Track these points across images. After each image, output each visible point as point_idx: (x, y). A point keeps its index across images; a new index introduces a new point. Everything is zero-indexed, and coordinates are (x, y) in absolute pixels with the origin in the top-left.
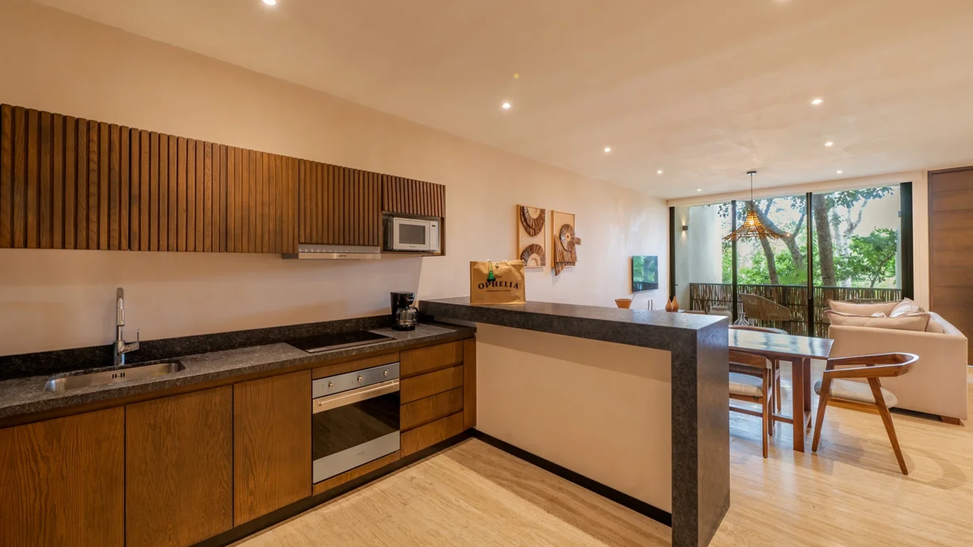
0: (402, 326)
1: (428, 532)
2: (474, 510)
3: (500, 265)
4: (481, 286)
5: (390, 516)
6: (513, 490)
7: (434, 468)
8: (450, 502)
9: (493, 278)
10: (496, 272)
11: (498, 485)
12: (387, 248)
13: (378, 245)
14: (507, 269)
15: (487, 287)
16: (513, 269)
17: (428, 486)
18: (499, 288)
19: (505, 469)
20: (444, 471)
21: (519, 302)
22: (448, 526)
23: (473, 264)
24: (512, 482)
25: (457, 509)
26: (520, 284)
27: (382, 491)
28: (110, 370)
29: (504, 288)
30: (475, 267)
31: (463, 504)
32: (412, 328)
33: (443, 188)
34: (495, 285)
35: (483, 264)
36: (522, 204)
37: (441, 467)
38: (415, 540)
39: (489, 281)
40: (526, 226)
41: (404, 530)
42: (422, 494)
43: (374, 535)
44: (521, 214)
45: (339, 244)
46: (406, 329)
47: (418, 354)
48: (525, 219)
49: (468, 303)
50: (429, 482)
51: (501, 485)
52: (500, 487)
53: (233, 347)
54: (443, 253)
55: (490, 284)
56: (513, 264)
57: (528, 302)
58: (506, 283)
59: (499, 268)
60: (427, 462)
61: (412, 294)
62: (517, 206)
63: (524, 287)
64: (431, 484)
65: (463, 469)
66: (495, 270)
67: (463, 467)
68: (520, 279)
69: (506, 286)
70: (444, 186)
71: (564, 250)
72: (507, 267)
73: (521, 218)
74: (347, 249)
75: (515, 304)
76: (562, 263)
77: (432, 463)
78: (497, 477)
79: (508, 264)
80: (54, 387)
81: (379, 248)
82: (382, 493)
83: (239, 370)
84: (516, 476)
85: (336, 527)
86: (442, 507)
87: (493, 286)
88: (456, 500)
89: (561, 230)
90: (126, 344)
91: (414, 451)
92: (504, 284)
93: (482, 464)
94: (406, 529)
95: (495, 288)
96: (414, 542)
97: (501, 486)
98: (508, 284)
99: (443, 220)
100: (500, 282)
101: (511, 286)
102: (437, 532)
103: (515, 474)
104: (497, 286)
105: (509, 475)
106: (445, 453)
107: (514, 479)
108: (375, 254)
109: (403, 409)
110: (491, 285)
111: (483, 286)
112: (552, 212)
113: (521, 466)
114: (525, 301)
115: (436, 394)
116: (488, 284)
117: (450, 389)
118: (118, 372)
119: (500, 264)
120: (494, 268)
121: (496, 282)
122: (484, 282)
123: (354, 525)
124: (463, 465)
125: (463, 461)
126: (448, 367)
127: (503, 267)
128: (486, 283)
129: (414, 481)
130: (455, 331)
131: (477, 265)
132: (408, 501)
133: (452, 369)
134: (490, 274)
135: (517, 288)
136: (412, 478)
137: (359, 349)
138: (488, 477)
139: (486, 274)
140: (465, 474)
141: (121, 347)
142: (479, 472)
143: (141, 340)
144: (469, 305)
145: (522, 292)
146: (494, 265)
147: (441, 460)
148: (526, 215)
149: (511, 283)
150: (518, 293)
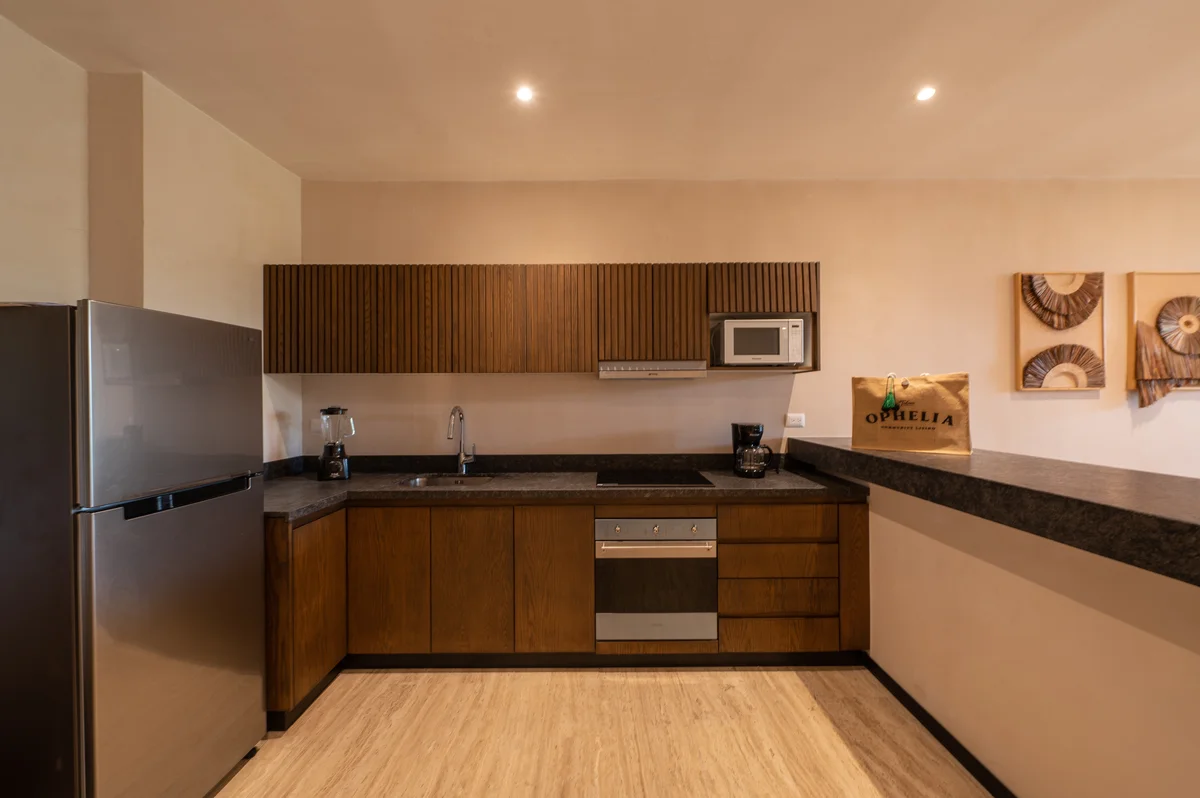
0: (744, 470)
1: (700, 773)
2: (789, 782)
3: (911, 383)
4: (872, 419)
5: (668, 723)
6: (885, 789)
7: (769, 686)
8: (760, 747)
9: (893, 406)
10: (902, 395)
11: (861, 765)
12: (716, 362)
13: (701, 360)
14: (928, 390)
15: (883, 420)
16: (941, 389)
17: (743, 708)
18: (907, 423)
19: (894, 746)
20: (781, 697)
21: (955, 450)
22: (732, 782)
23: (856, 381)
24: (894, 774)
25: (764, 765)
26: (960, 417)
27: (681, 685)
28: (453, 476)
29: (919, 423)
30: (860, 387)
31: (778, 763)
32: (760, 475)
33: (814, 269)
34: (899, 418)
35: (877, 381)
36: (1026, 270)
37: (781, 689)
38: (676, 773)
39: (885, 410)
40: (1040, 311)
41: (672, 751)
42: (728, 716)
43: (636, 736)
44: (1023, 291)
45: (646, 360)
46: (750, 475)
47: (747, 512)
48: (1037, 300)
49: (848, 447)
50: (750, 703)
51: (867, 768)
52: (863, 773)
53: (550, 470)
54: (815, 367)
55: (888, 416)
56: (943, 379)
57: (975, 450)
58: (924, 414)
59: (908, 388)
60: (764, 673)
61: (758, 427)
62: (1015, 276)
63: (968, 423)
64: (750, 708)
65: (813, 709)
66: (901, 391)
67: (816, 706)
68: (958, 407)
69: (923, 419)
70: (817, 265)
71: (1170, 353)
72: (928, 386)
73: (1025, 299)
74: (658, 365)
75: (945, 455)
76: (1166, 380)
77: (771, 677)
78: (868, 752)
79: (930, 380)
80: (418, 484)
81: (705, 362)
82: (679, 687)
83: (518, 492)
84: (909, 769)
85: (605, 703)
86: (743, 748)
87: (896, 419)
88: (771, 750)
89: (1163, 309)
90: (467, 456)
91: (743, 650)
92: (919, 416)
93: (853, 718)
94: (675, 752)
95: (899, 423)
96: (673, 776)
97: (866, 772)
98: (930, 416)
99: (815, 316)
100: (911, 413)
101: (935, 420)
102: (712, 782)
103: (909, 764)
104: (903, 418)
105: (894, 760)
106: (800, 673)
107: (901, 771)
108: (699, 371)
109: (722, 586)
110: (892, 416)
111: (876, 418)
112: (1130, 277)
113: (932, 757)
114: (969, 448)
115: (782, 578)
116: (885, 415)
117: (811, 576)
118: (459, 480)
119: (914, 379)
120: (899, 387)
121: (903, 413)
122: (878, 412)
123: (624, 710)
124: (819, 703)
125: (821, 697)
126: (810, 541)
127: (917, 387)
128: (882, 415)
129: (730, 692)
130: (822, 487)
131: (863, 383)
132: (704, 714)
133: (815, 547)
134: (887, 398)
135: (951, 423)
136: (730, 687)
137: (654, 491)
138: (852, 744)
139: (880, 399)
140: (811, 719)
141: (463, 458)
142: (838, 727)
143: (477, 453)
144: (850, 449)
145: (963, 432)
146: (898, 382)
147: (788, 681)
148: (1040, 291)
149: (936, 415)
150: (954, 434)
